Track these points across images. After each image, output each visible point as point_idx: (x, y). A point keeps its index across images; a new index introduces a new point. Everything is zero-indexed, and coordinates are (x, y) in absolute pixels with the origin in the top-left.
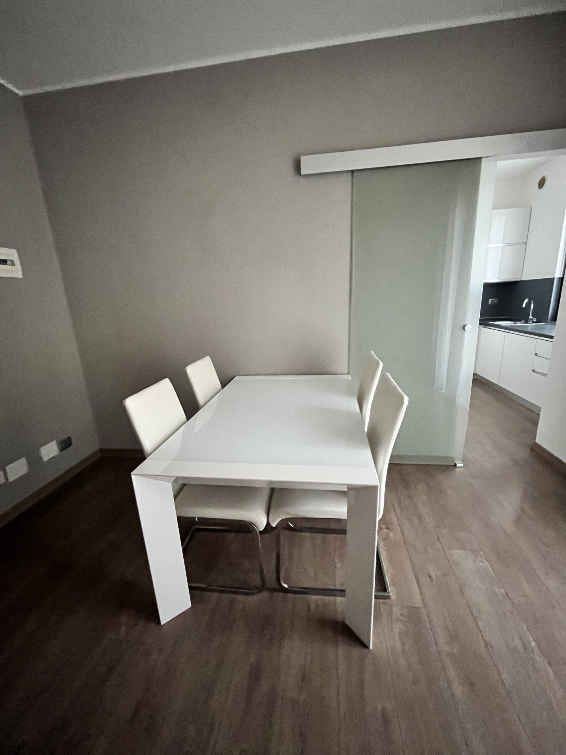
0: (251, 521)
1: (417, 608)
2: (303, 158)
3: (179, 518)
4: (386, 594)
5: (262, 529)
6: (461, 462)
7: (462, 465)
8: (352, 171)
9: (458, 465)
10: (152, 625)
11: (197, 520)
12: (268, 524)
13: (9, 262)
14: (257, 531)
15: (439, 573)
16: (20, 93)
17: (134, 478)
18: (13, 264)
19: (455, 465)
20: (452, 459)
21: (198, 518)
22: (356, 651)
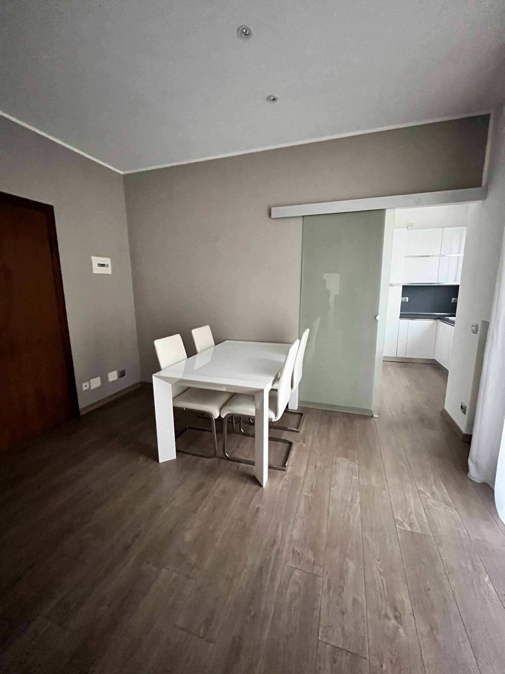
0: (210, 412)
1: (300, 478)
2: (273, 209)
3: (173, 407)
4: (284, 468)
5: (216, 418)
6: (377, 414)
7: (377, 416)
8: (303, 216)
9: (374, 416)
10: (155, 463)
11: (185, 409)
12: (220, 416)
13: (106, 266)
14: (213, 419)
15: (322, 465)
16: (122, 173)
17: (153, 377)
18: (108, 267)
19: (373, 416)
20: (370, 411)
21: (186, 408)
22: (256, 487)
